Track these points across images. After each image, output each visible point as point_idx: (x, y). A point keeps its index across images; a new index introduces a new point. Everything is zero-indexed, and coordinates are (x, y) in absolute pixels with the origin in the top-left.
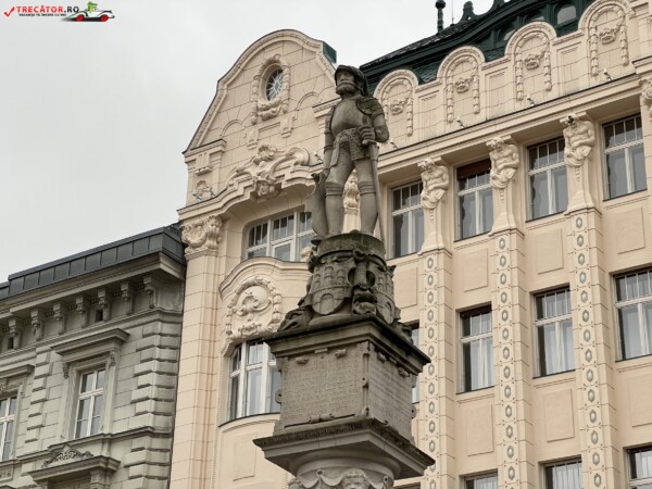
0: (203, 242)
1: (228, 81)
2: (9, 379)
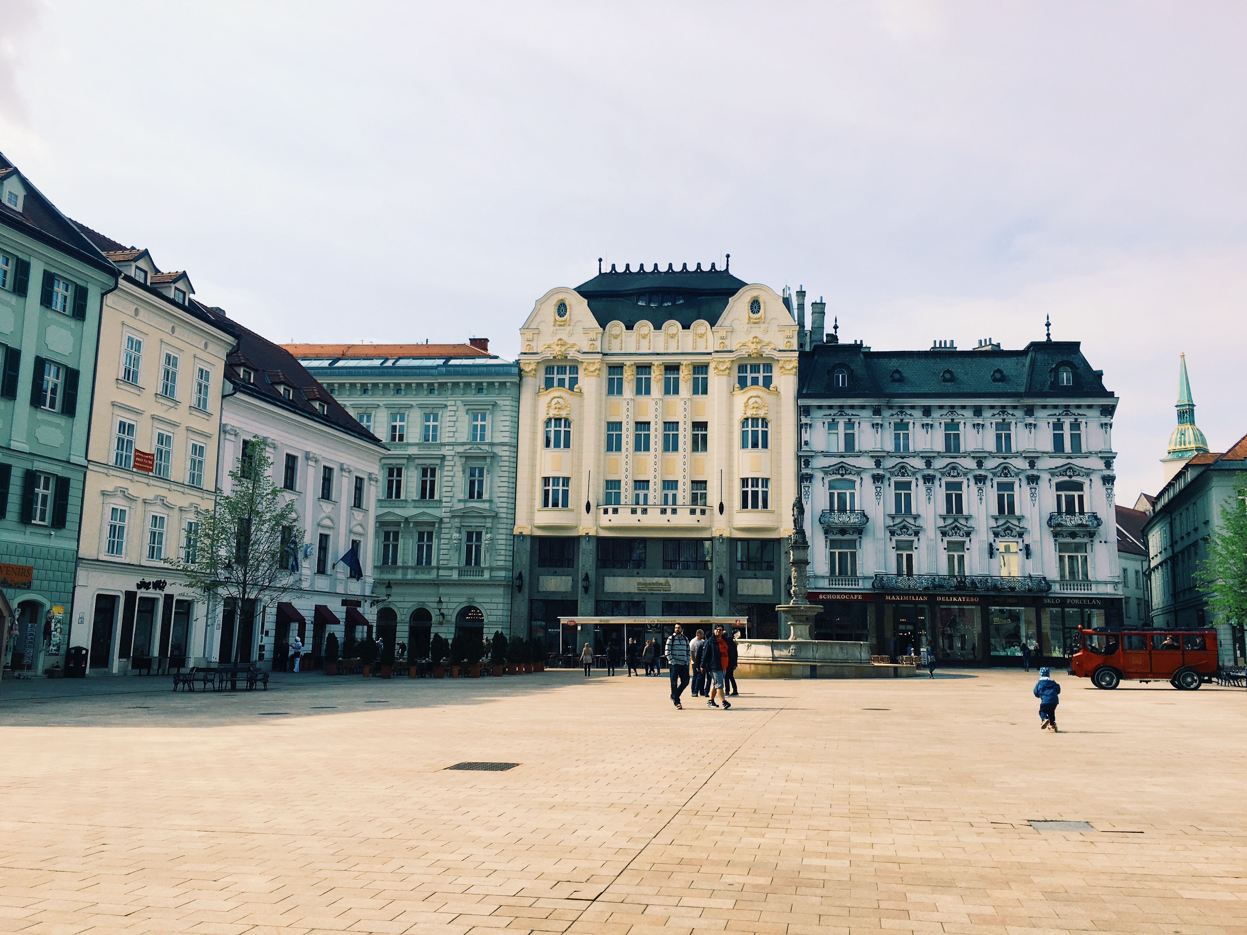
0: (531, 371)
1: (540, 303)
2: (433, 408)
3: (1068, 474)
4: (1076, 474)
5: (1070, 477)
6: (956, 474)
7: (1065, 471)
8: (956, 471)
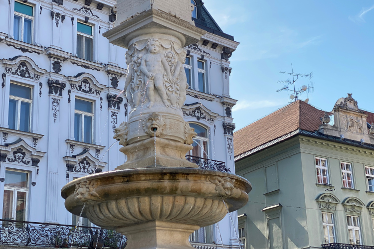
3: (197, 115)
4: (203, 116)
5: (198, 118)
6: (87, 89)
7: (194, 112)
8: (88, 85)
